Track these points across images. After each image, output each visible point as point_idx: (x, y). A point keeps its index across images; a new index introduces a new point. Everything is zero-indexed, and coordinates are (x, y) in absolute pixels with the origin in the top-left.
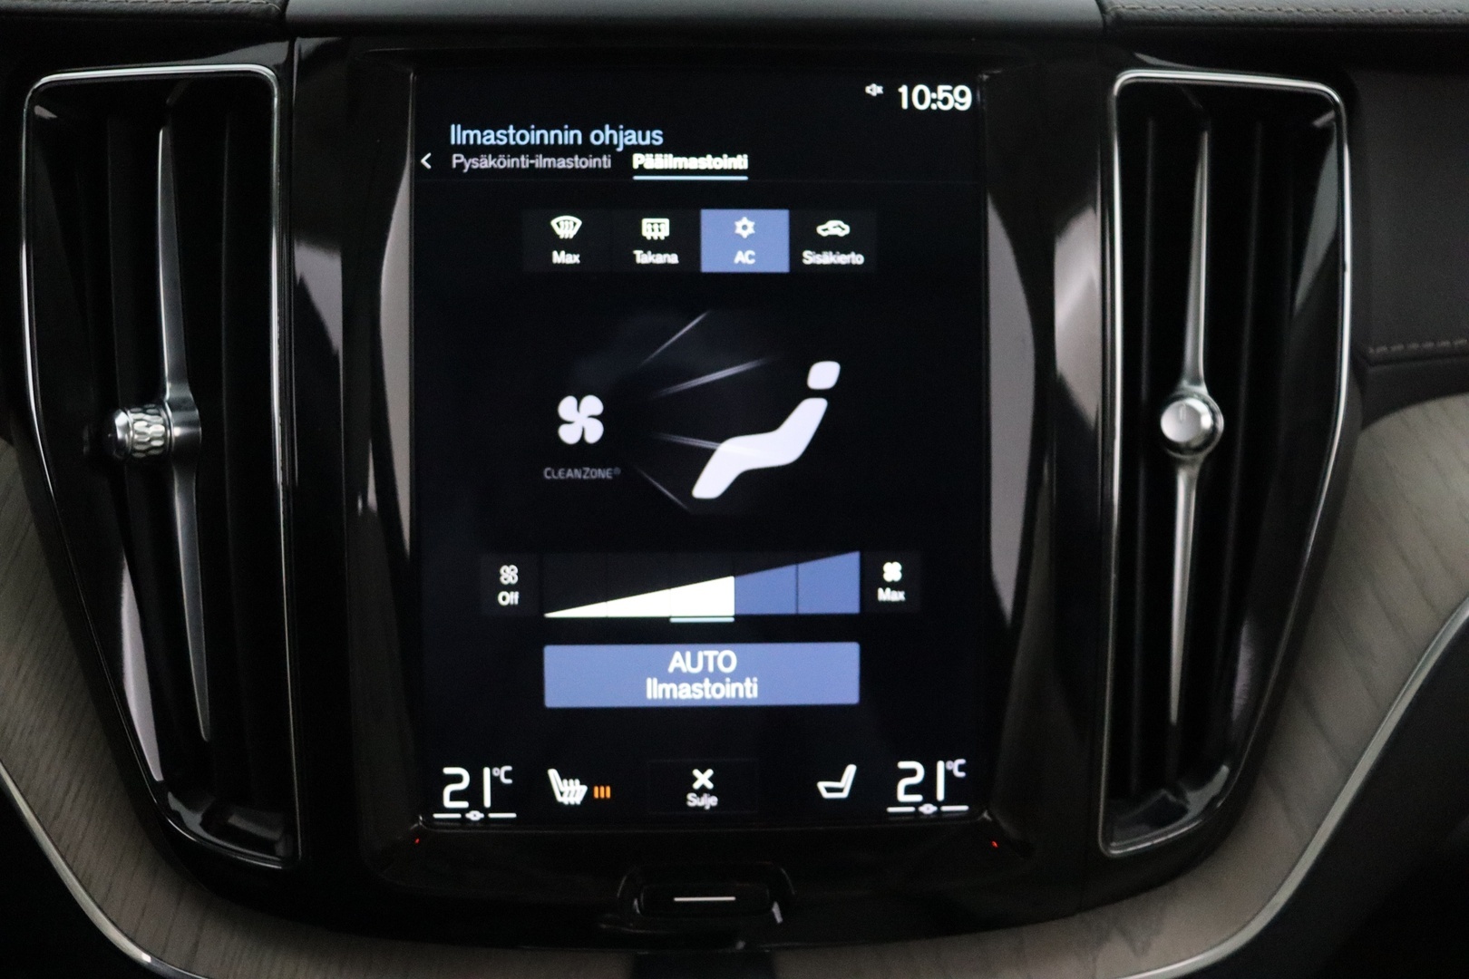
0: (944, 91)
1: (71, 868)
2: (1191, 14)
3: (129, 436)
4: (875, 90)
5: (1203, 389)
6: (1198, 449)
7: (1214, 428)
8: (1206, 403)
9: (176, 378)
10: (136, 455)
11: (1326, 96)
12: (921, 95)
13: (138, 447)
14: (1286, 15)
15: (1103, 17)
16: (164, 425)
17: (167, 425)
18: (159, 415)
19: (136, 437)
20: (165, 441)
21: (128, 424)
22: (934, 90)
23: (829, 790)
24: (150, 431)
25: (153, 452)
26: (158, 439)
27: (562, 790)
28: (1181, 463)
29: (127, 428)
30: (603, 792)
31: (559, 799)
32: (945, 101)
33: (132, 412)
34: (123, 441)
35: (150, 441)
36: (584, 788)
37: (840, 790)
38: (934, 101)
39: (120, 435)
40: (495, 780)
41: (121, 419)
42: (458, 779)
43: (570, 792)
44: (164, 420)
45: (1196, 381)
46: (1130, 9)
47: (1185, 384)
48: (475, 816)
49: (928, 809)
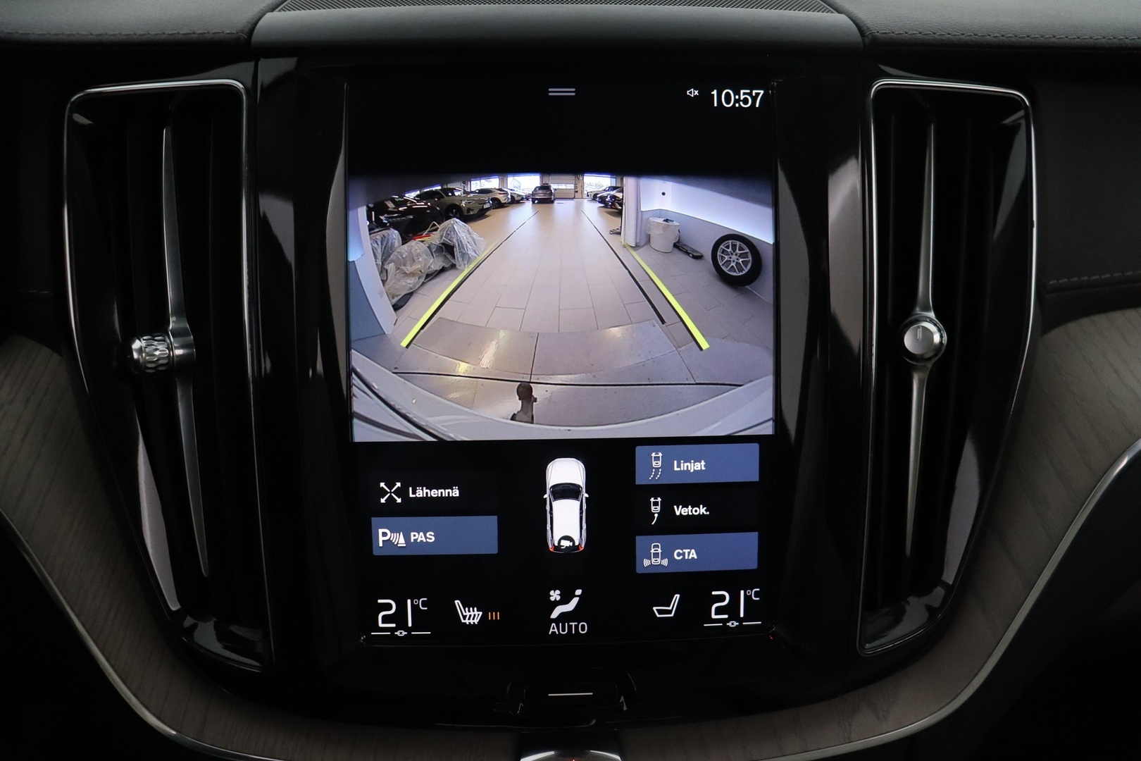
0: (744, 94)
1: (112, 666)
2: (926, 37)
3: (142, 356)
4: (694, 93)
5: (932, 315)
6: (929, 359)
7: (941, 342)
8: (935, 325)
9: (177, 312)
10: (147, 371)
11: (1019, 99)
12: (728, 95)
13: (150, 365)
14: (994, 39)
15: (863, 40)
16: (168, 348)
17: (170, 348)
18: (164, 341)
19: (147, 358)
20: (169, 360)
21: (141, 347)
22: (737, 93)
23: (660, 612)
24: (157, 353)
25: (160, 368)
26: (164, 358)
27: (464, 614)
28: (914, 368)
29: (140, 351)
30: (495, 616)
31: (463, 621)
32: (746, 101)
33: (144, 340)
34: (138, 360)
35: (157, 360)
36: (481, 613)
37: (670, 612)
38: (737, 101)
39: (136, 355)
40: (414, 608)
41: (137, 344)
42: (389, 607)
43: (472, 616)
44: (168, 345)
45: (927, 309)
46: (882, 33)
47: (918, 310)
48: (401, 633)
49: (733, 624)
